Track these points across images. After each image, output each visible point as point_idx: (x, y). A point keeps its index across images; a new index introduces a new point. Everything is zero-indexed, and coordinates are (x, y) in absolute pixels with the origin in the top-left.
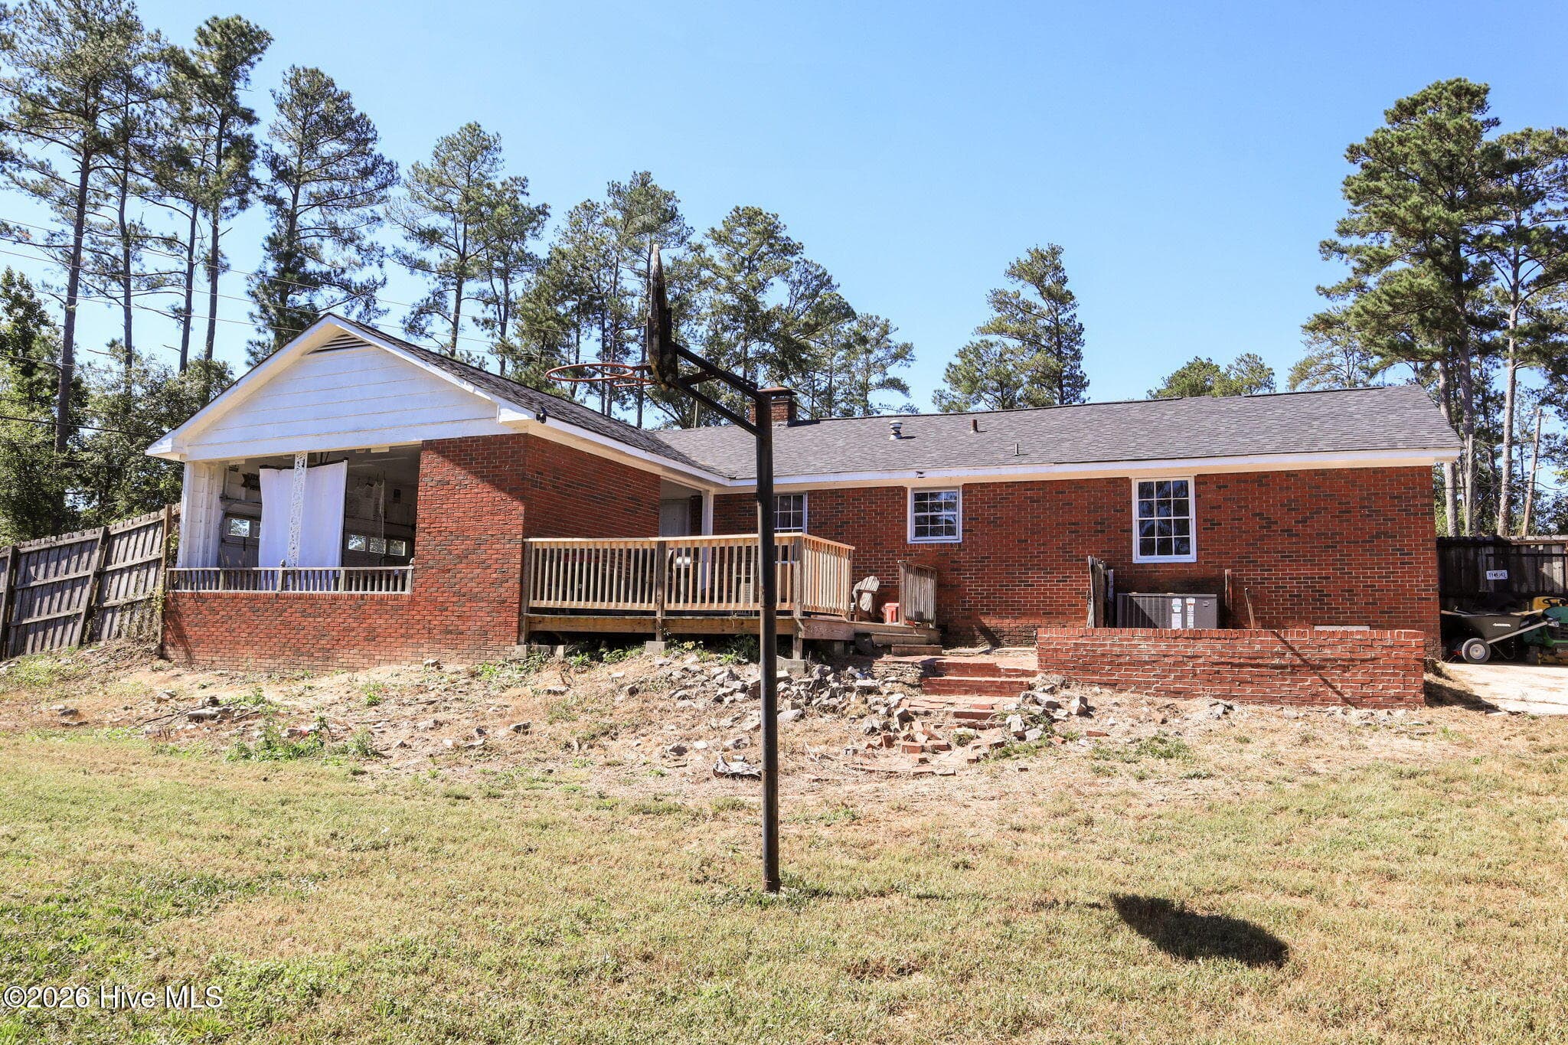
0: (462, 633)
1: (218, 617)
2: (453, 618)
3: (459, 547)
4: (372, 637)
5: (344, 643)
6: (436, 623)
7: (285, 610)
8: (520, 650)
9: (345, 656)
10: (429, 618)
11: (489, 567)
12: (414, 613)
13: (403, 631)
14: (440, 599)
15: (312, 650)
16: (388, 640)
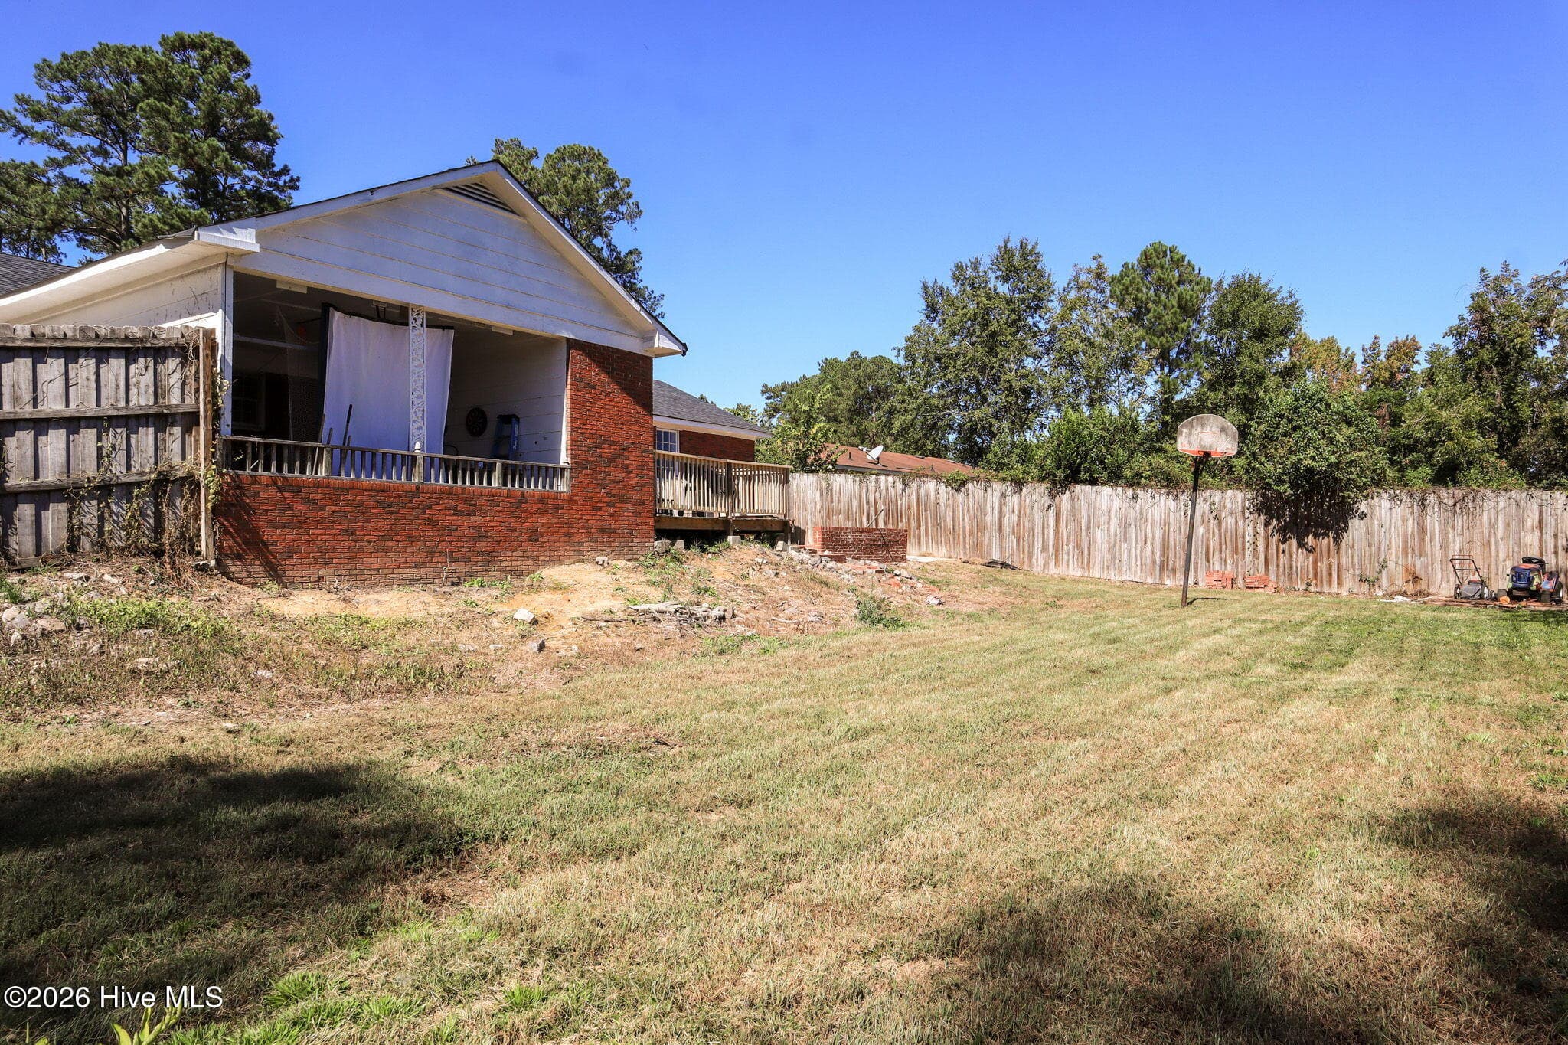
0: (614, 532)
1: (325, 514)
2: (607, 518)
3: (608, 451)
4: (534, 537)
5: (507, 544)
6: (592, 522)
7: (430, 507)
8: (658, 545)
9: (506, 560)
10: (587, 517)
11: (631, 472)
12: (574, 512)
13: (564, 530)
14: (595, 499)
15: (469, 554)
16: (552, 540)
